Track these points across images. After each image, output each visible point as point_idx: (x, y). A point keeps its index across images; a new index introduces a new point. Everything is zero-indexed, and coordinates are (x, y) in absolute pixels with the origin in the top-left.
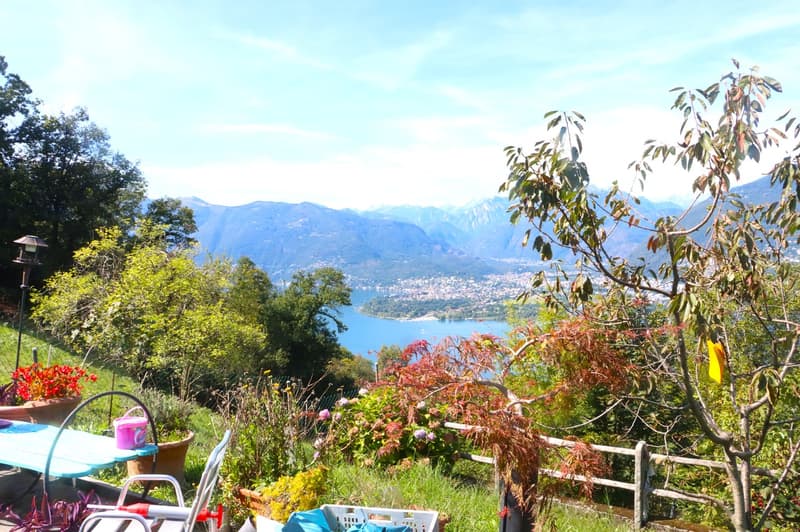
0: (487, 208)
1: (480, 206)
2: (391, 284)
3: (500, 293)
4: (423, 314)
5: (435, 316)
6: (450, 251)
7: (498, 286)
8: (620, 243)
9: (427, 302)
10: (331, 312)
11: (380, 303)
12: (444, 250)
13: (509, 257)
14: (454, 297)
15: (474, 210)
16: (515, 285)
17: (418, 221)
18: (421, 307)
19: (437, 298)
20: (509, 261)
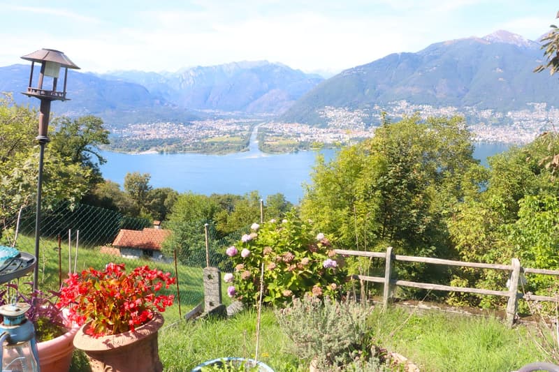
0: (192, 74)
1: (187, 72)
2: (124, 128)
3: (201, 134)
4: (147, 149)
5: (157, 150)
6: (166, 104)
7: (200, 129)
8: (283, 100)
9: (150, 141)
10: (93, 149)
11: (116, 141)
12: (162, 103)
13: (207, 108)
14: (169, 137)
15: (183, 75)
16: (212, 128)
17: (143, 82)
18: (146, 144)
19: (157, 137)
20: (208, 111)
